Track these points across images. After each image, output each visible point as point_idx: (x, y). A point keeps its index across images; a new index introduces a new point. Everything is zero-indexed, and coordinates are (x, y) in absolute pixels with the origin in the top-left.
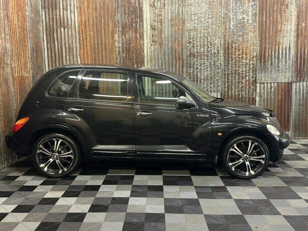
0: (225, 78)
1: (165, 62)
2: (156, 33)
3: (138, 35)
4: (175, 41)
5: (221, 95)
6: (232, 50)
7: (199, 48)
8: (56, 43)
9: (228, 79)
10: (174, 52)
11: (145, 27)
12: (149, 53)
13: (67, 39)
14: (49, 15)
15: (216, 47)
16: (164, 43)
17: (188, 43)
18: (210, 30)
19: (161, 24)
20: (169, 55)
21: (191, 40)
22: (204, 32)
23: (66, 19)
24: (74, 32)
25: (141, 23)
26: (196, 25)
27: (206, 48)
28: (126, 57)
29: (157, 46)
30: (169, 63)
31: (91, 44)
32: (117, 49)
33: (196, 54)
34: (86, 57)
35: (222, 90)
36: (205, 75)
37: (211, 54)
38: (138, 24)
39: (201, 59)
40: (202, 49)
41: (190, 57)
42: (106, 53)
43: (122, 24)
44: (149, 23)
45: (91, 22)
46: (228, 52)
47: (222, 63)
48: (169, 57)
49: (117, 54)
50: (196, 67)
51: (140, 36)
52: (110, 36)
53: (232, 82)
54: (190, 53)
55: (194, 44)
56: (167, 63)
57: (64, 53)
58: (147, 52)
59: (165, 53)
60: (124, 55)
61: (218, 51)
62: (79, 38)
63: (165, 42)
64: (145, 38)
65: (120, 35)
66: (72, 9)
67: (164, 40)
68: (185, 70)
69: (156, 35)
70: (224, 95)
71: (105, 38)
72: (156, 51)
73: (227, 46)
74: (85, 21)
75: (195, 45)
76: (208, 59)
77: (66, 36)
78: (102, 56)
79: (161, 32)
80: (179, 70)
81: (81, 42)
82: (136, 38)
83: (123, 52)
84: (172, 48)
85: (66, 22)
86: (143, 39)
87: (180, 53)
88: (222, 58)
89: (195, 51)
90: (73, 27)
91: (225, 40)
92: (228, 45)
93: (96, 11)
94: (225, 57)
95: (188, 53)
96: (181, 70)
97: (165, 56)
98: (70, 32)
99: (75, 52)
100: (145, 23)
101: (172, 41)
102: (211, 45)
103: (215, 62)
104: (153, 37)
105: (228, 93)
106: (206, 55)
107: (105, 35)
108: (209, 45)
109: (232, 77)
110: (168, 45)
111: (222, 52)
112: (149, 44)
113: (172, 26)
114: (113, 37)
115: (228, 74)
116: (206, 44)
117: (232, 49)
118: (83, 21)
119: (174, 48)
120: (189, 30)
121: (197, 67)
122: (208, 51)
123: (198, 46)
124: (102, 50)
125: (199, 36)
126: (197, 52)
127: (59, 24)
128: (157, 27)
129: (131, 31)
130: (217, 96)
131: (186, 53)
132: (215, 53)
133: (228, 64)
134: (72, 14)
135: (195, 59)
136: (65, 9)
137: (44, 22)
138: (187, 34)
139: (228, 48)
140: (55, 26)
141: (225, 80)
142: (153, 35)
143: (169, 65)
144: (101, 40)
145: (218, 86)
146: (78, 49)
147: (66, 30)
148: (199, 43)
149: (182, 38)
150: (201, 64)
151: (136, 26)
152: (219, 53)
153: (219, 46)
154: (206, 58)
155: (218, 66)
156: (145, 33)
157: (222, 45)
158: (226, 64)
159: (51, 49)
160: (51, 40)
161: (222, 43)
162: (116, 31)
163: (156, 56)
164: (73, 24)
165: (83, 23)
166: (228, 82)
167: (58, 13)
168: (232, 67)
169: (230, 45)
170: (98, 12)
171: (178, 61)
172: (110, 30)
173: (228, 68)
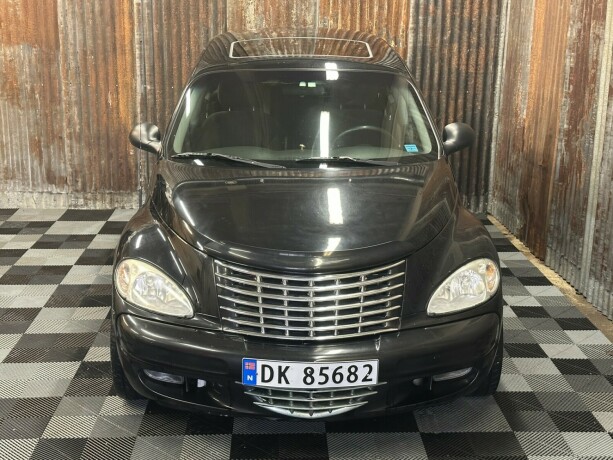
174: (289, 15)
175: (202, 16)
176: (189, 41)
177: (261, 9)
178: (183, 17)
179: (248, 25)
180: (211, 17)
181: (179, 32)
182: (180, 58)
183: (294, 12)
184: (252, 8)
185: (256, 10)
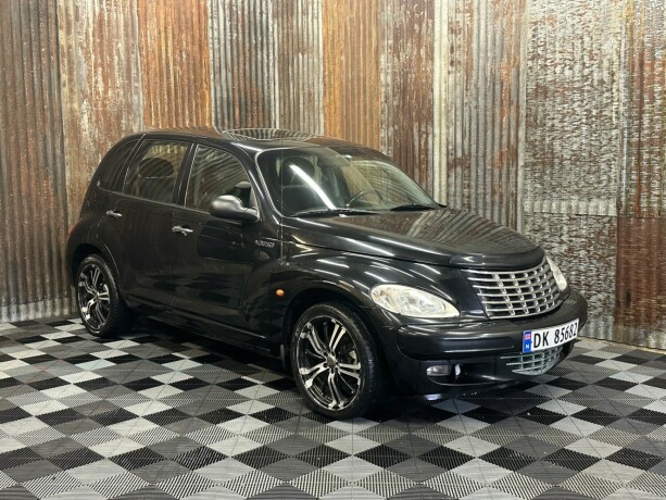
0: (629, 155)
1: (478, 115)
2: (460, 40)
3: (422, 52)
4: (502, 56)
5: (618, 206)
6: (653, 69)
7: (558, 69)
8: (291, 86)
9: (639, 159)
10: (498, 87)
11: (437, 29)
12: (443, 93)
13: (306, 76)
14: (283, 29)
15: (606, 64)
16: (475, 63)
17: (532, 59)
18: (589, 15)
19: (471, 16)
20: (486, 95)
21: (540, 51)
22: (575, 22)
23: (305, 33)
24: (316, 60)
25: (430, 21)
26: (552, 6)
27: (577, 67)
28: (398, 106)
29: (461, 74)
30: (486, 116)
31: (341, 83)
32: (383, 90)
33: (552, 88)
34: (332, 111)
35: (619, 192)
36: (575, 147)
37: (592, 86)
38: (424, 25)
39: (564, 103)
40: (568, 72)
41: (536, 96)
42: (365, 101)
43: (396, 29)
44: (445, 17)
45: (343, 34)
46: (642, 77)
47: (622, 109)
48: (486, 99)
49: (383, 100)
50: (549, 124)
51: (427, 53)
52: (373, 61)
53: (650, 169)
54: (537, 85)
55: (546, 59)
56: (481, 117)
57: (301, 106)
58: (440, 91)
59: (477, 89)
60: (395, 103)
61: (613, 75)
62: (324, 71)
63: (479, 62)
64: (436, 56)
65: (391, 57)
66: (315, 11)
67: (475, 58)
68: (521, 134)
69: (460, 46)
70: (627, 206)
71: (365, 64)
72: (458, 88)
73: (636, 56)
74: (333, 31)
75: (548, 63)
76: (582, 101)
77: (306, 69)
78: (359, 107)
79: (470, 35)
80: (509, 135)
81: (327, 79)
82: (419, 59)
83: (394, 96)
84: (493, 75)
85: (305, 40)
86: (432, 59)
87: (512, 89)
88: (623, 95)
89: (550, 78)
90: (316, 49)
91: (632, 41)
92: (642, 55)
93: (351, 8)
94: (631, 92)
95: (532, 86)
96: (512, 133)
97: (477, 100)
98: (311, 60)
99: (316, 103)
100: (437, 20)
101: (494, 58)
102: (592, 59)
103: (601, 107)
104: (452, 51)
105: (639, 203)
106: (578, 89)
107: (364, 58)
108: (586, 59)
109: (650, 152)
110: (485, 70)
111: (621, 76)
112: (444, 72)
113: (496, 16)
114: (377, 63)
115: (640, 144)
116: (577, 57)
117: (652, 66)
118: (330, 33)
119: (498, 74)
120: (535, 23)
121: (553, 126)
122: (583, 76)
123: (556, 66)
124: (359, 93)
125: (560, 35)
126: (554, 82)
127: (295, 47)
128: (461, 25)
129: (409, 44)
130: (607, 209)
131: (527, 86)
132: (602, 82)
133: (641, 112)
134: (315, 20)
135: (548, 103)
136: (305, 12)
137: (276, 46)
138: (530, 34)
139: (642, 64)
140: (291, 52)
141: (628, 164)
142: (452, 48)
143: (486, 123)
144: (359, 71)
145: (609, 180)
146: (322, 95)
147: (306, 56)
148: (558, 56)
149: (518, 46)
150: (564, 116)
151: (420, 30)
152: (613, 81)
153: (615, 58)
154: (577, 96)
155: (611, 118)
156: (436, 45)
157: (622, 55)
158: (634, 114)
159: (284, 98)
160: (285, 82)
161: (623, 49)
162: (383, 47)
163: (459, 101)
164: (316, 42)
165: (330, 39)
166: (639, 169)
167: (295, 24)
168: (652, 120)
169: (647, 54)
170: (355, 8)
171: (506, 109)
172: (374, 46)
173: (641, 124)
174: (119, 124)
175: (40, 123)
176: (27, 148)
177: (94, 118)
178: (20, 125)
179: (84, 133)
180: (48, 125)
181: (17, 139)
182: (19, 166)
183: (123, 121)
184: (86, 117)
185: (90, 119)
